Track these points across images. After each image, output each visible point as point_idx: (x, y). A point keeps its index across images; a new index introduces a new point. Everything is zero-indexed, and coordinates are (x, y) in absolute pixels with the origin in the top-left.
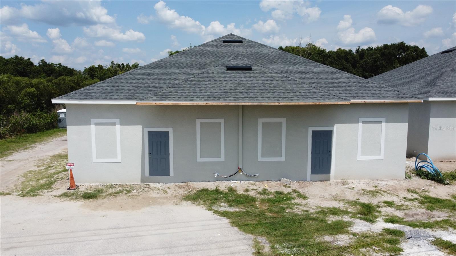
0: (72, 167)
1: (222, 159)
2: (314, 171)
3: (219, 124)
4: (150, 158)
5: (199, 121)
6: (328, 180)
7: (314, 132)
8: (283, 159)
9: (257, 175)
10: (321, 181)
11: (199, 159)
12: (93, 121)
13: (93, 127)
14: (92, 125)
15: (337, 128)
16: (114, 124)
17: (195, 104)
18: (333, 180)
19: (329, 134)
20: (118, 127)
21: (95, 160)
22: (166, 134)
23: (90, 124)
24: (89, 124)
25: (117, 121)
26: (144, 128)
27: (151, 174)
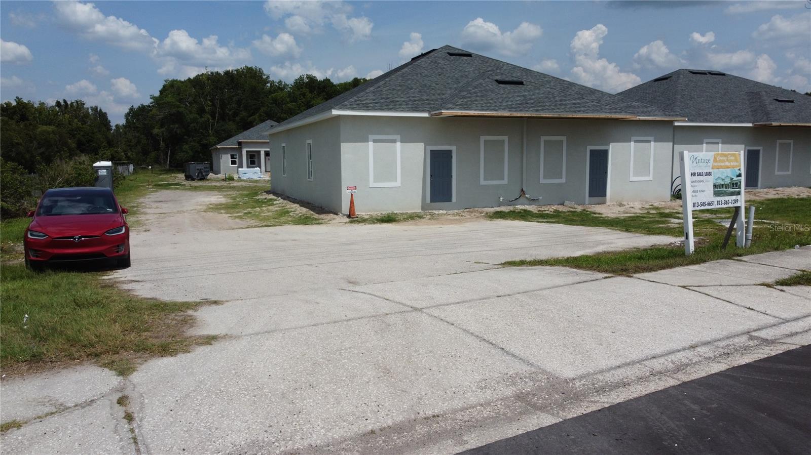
0: (354, 191)
1: (505, 181)
2: (591, 195)
3: (503, 141)
4: (431, 181)
5: (483, 138)
6: (604, 203)
7: (591, 151)
8: (563, 180)
9: (541, 198)
10: (598, 204)
11: (483, 182)
12: (371, 137)
13: (371, 144)
14: (370, 143)
15: (612, 148)
16: (394, 141)
17: (500, 115)
18: (608, 203)
19: (605, 153)
20: (398, 144)
21: (372, 184)
22: (449, 152)
23: (368, 142)
24: (366, 140)
25: (398, 137)
26: (427, 147)
27: (432, 201)
